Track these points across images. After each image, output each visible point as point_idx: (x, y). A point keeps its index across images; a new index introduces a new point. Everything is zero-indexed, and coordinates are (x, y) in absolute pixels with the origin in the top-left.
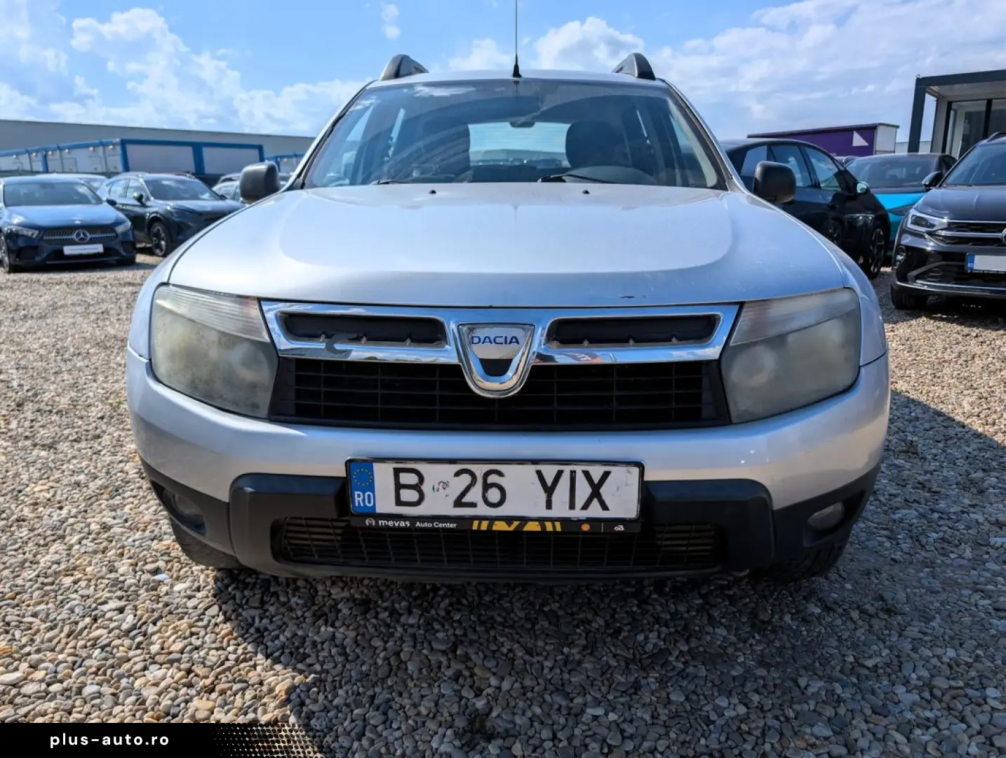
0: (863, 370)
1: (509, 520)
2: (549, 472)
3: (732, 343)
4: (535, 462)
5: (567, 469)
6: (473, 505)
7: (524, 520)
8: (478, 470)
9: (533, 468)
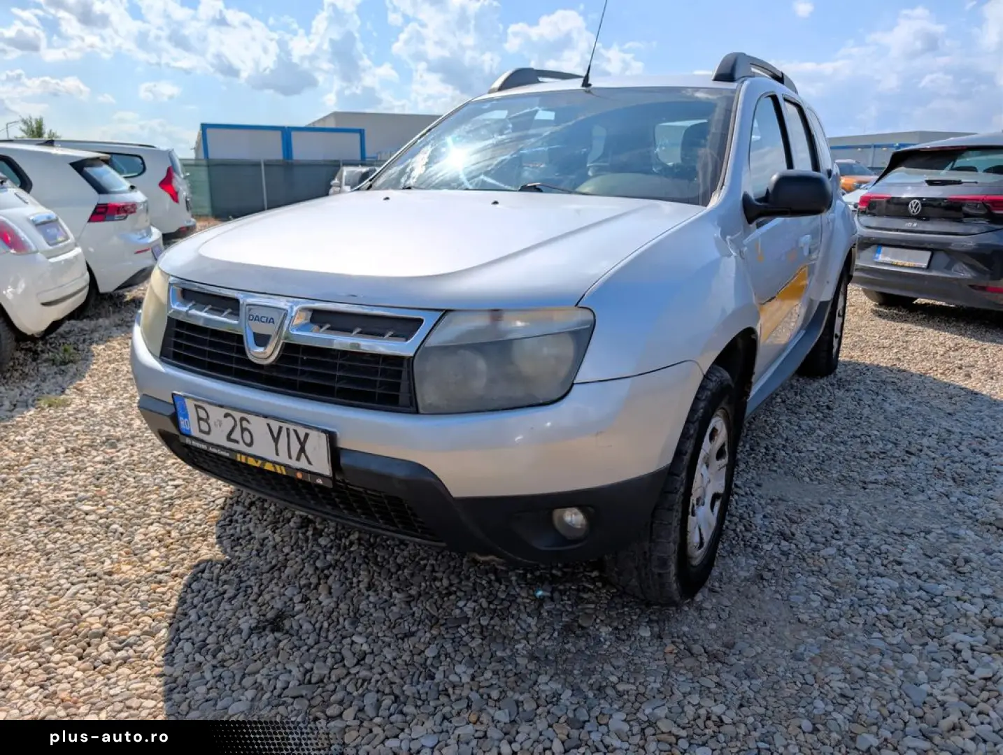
0: (575, 387)
1: (256, 458)
2: (275, 425)
3: (427, 344)
4: (266, 417)
5: (285, 426)
6: (237, 442)
7: (265, 460)
8: (238, 415)
9: (265, 421)
